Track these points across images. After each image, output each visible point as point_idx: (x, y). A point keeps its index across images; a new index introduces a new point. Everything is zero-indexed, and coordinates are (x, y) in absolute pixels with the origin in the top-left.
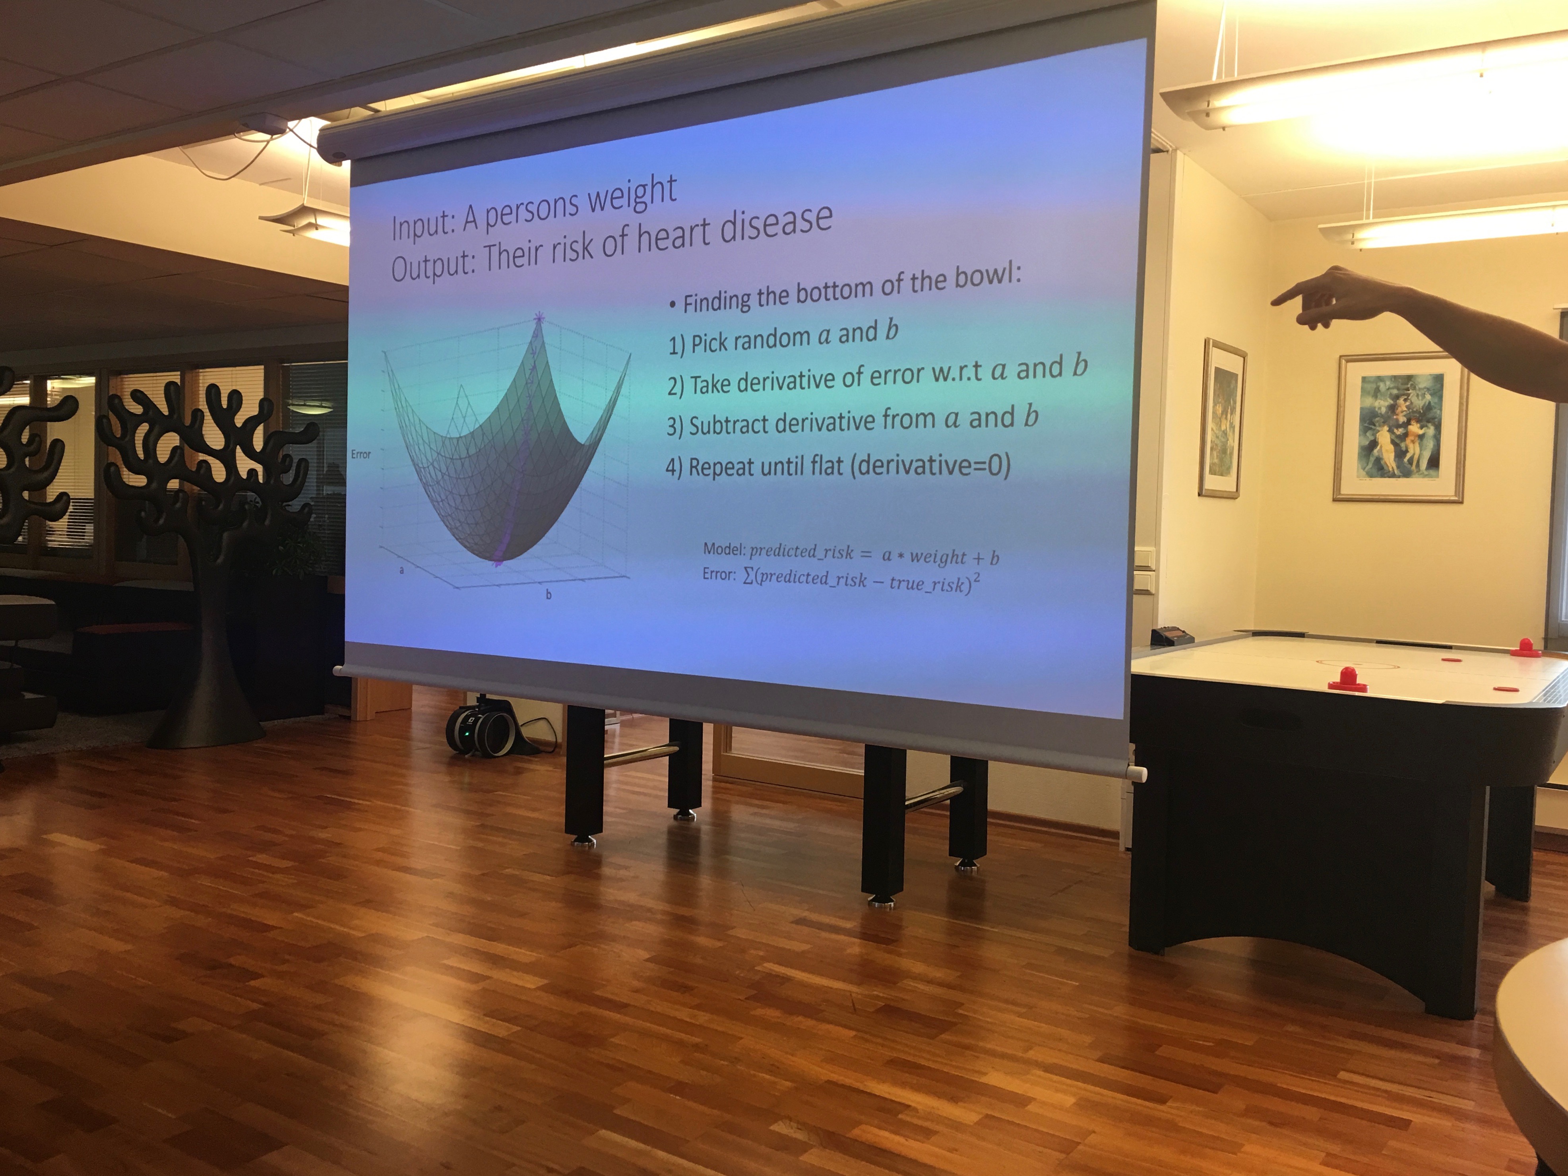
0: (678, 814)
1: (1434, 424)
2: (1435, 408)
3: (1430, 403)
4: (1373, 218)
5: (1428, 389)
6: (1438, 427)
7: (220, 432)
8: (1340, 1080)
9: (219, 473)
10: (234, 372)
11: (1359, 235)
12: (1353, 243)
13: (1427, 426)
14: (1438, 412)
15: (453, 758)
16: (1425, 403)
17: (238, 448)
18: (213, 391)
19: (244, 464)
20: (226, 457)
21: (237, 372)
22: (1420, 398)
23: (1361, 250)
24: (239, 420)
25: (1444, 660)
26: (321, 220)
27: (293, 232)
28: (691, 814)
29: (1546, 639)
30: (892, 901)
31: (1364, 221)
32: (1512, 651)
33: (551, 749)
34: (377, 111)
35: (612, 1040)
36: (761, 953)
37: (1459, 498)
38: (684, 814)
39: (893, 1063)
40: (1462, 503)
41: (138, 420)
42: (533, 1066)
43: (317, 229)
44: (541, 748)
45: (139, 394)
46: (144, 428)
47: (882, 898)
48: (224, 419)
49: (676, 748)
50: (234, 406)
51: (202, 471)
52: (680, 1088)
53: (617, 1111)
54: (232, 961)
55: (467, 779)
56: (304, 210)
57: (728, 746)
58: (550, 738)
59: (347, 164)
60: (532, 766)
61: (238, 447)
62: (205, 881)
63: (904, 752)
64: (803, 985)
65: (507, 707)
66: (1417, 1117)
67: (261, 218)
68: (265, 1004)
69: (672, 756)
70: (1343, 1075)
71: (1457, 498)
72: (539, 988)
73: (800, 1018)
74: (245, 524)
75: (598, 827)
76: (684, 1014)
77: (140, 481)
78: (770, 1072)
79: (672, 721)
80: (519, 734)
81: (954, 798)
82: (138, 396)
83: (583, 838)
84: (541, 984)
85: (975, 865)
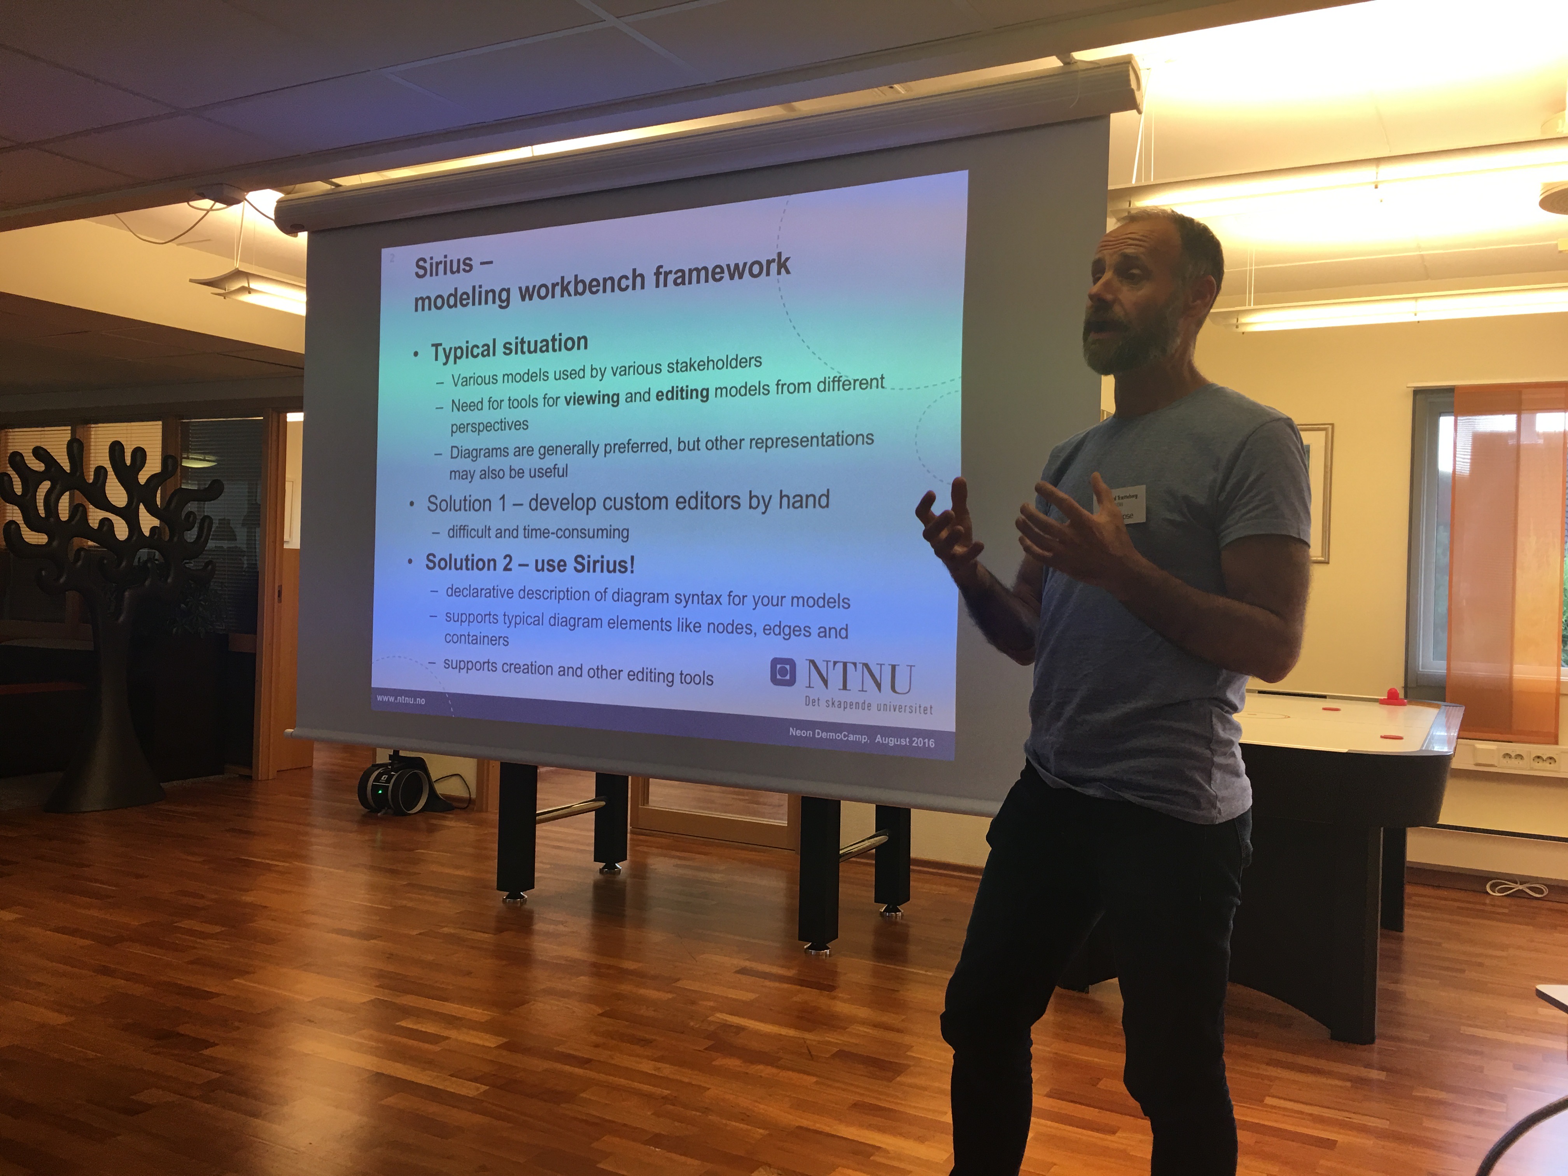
0: (604, 868)
4: (1255, 304)
7: (122, 488)
8: (1267, 1106)
9: (121, 530)
10: (129, 428)
11: (1244, 320)
12: (1237, 327)
15: (365, 816)
17: (142, 506)
18: (116, 449)
19: (147, 522)
20: (129, 515)
21: (137, 427)
23: (1243, 333)
24: (143, 478)
25: (1324, 709)
26: (254, 285)
27: (224, 296)
28: (617, 868)
29: (1406, 687)
30: (828, 948)
31: (1247, 307)
32: (1381, 699)
33: (466, 805)
34: (338, 186)
35: (582, 1095)
36: (712, 1004)
37: (1325, 559)
38: (610, 867)
39: (856, 1105)
40: (1328, 563)
41: (40, 477)
42: (511, 1125)
43: (250, 293)
44: (455, 804)
45: (42, 452)
46: (46, 485)
47: (819, 945)
48: (127, 476)
49: (603, 803)
50: (138, 463)
51: (105, 528)
52: (656, 1140)
53: (601, 1166)
54: (181, 1029)
55: (379, 836)
56: (238, 274)
57: (646, 800)
58: (464, 794)
59: (303, 238)
60: (447, 823)
61: (141, 504)
62: (137, 949)
63: (838, 803)
64: (757, 1033)
65: (420, 764)
66: (1340, 1137)
67: (191, 281)
68: (225, 1073)
69: (599, 812)
70: (1269, 1100)
71: (1323, 559)
72: (499, 1047)
73: (761, 1067)
74: (147, 583)
75: (530, 884)
76: (647, 1067)
77: (41, 539)
78: (742, 1120)
79: (598, 776)
80: (432, 791)
81: (879, 848)
82: (40, 453)
83: (515, 895)
84: (501, 1042)
85: (900, 911)
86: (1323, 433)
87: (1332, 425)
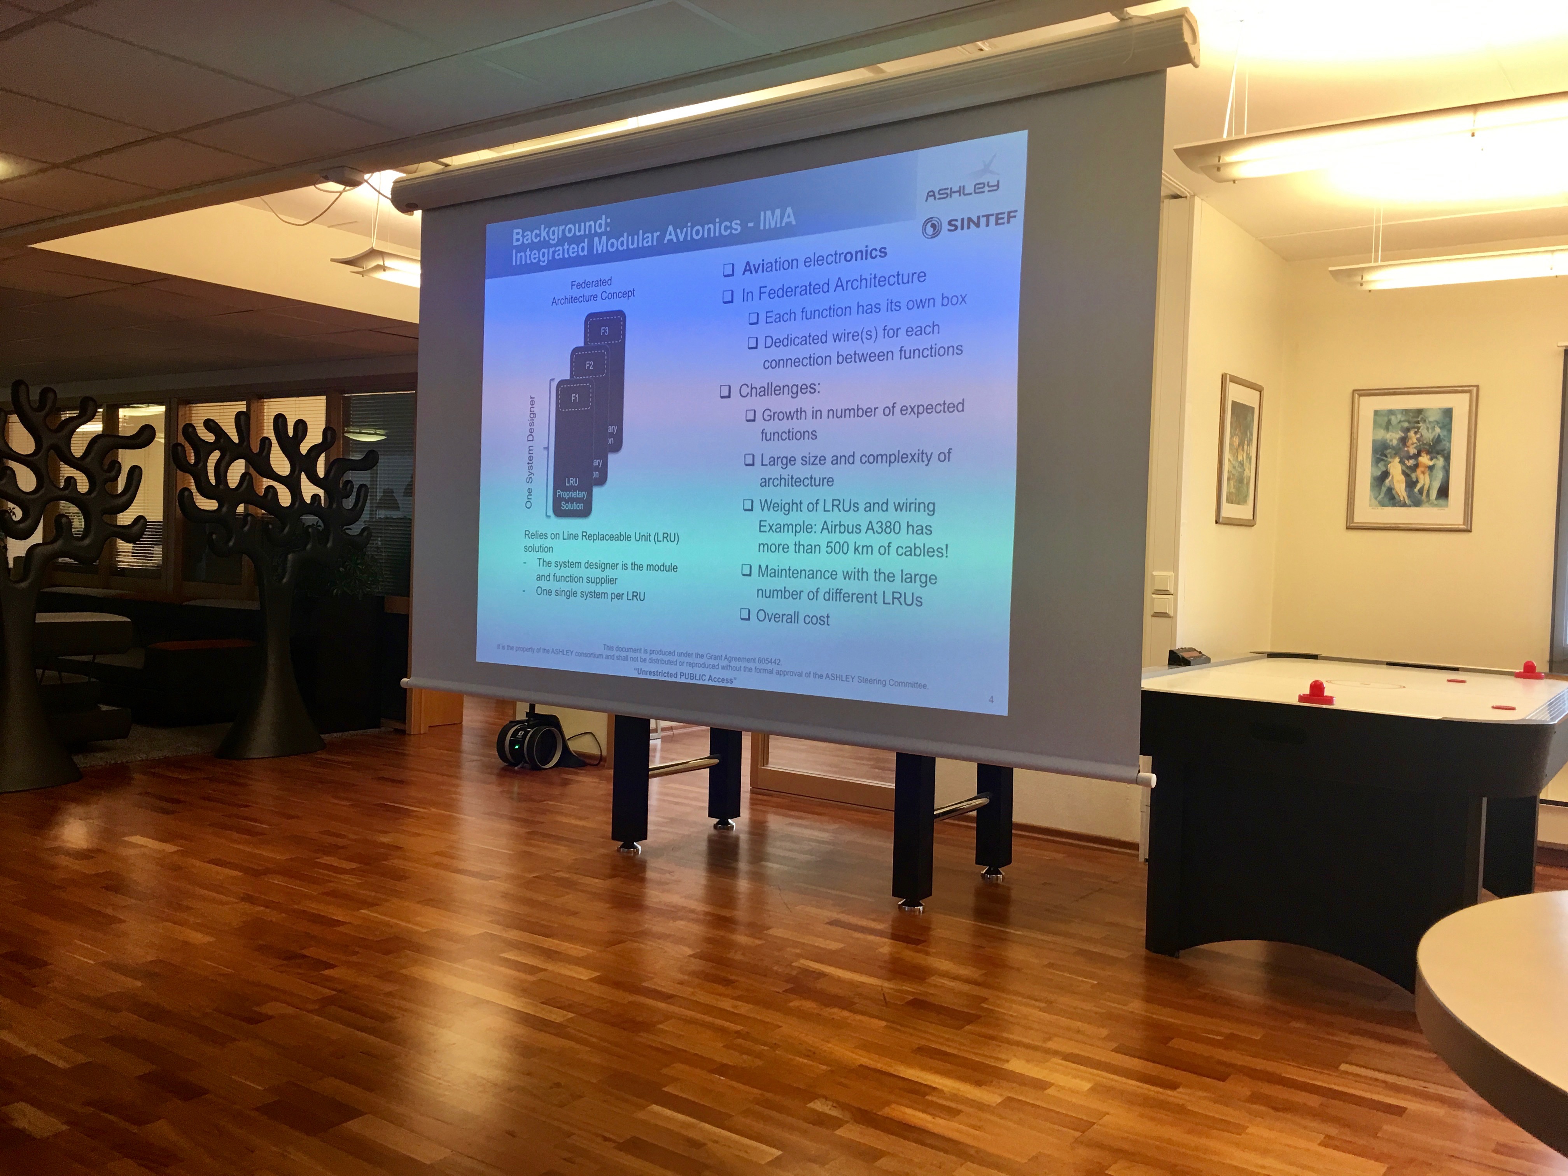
0: (718, 823)
1: (1443, 456)
2: (1444, 440)
3: (1439, 435)
4: (1382, 261)
5: (1438, 423)
6: (1447, 459)
7: (286, 459)
8: (1341, 1072)
9: (285, 498)
10: (297, 402)
11: (1368, 277)
12: (1362, 285)
13: (1436, 458)
14: (1448, 444)
15: (504, 769)
16: (1434, 437)
18: (280, 421)
19: (308, 490)
20: (292, 483)
21: (301, 402)
22: (1430, 431)
23: (1370, 291)
24: (304, 448)
25: (1449, 681)
26: (389, 262)
27: (362, 273)
28: (730, 824)
29: (1551, 662)
30: (921, 905)
31: (1373, 264)
32: (1517, 673)
33: (596, 762)
34: (447, 165)
35: (661, 1026)
36: (798, 951)
37: (1467, 526)
38: (723, 823)
39: (921, 1050)
40: (1470, 531)
41: (210, 448)
42: (588, 1049)
43: (384, 271)
44: (588, 761)
45: (211, 423)
46: (216, 455)
47: (913, 902)
48: (290, 446)
49: (717, 761)
50: (300, 434)
51: (270, 496)
52: (723, 1069)
53: (666, 1089)
54: (305, 952)
55: (516, 789)
56: (373, 253)
57: (766, 761)
58: (595, 751)
59: (418, 214)
60: (580, 778)
61: (303, 473)
62: (277, 880)
63: (933, 759)
64: (837, 980)
65: (553, 721)
66: (1413, 1105)
67: (332, 260)
68: (338, 990)
69: (713, 769)
70: (1344, 1067)
71: (1465, 527)
72: (591, 980)
73: (835, 1010)
74: (309, 547)
75: (643, 835)
76: (727, 1004)
77: (212, 505)
78: (807, 1056)
79: (713, 731)
80: (566, 748)
81: (980, 809)
82: (210, 425)
83: (628, 845)
84: (593, 976)
85: (1001, 874)
86: (1467, 395)
87: (1477, 386)
